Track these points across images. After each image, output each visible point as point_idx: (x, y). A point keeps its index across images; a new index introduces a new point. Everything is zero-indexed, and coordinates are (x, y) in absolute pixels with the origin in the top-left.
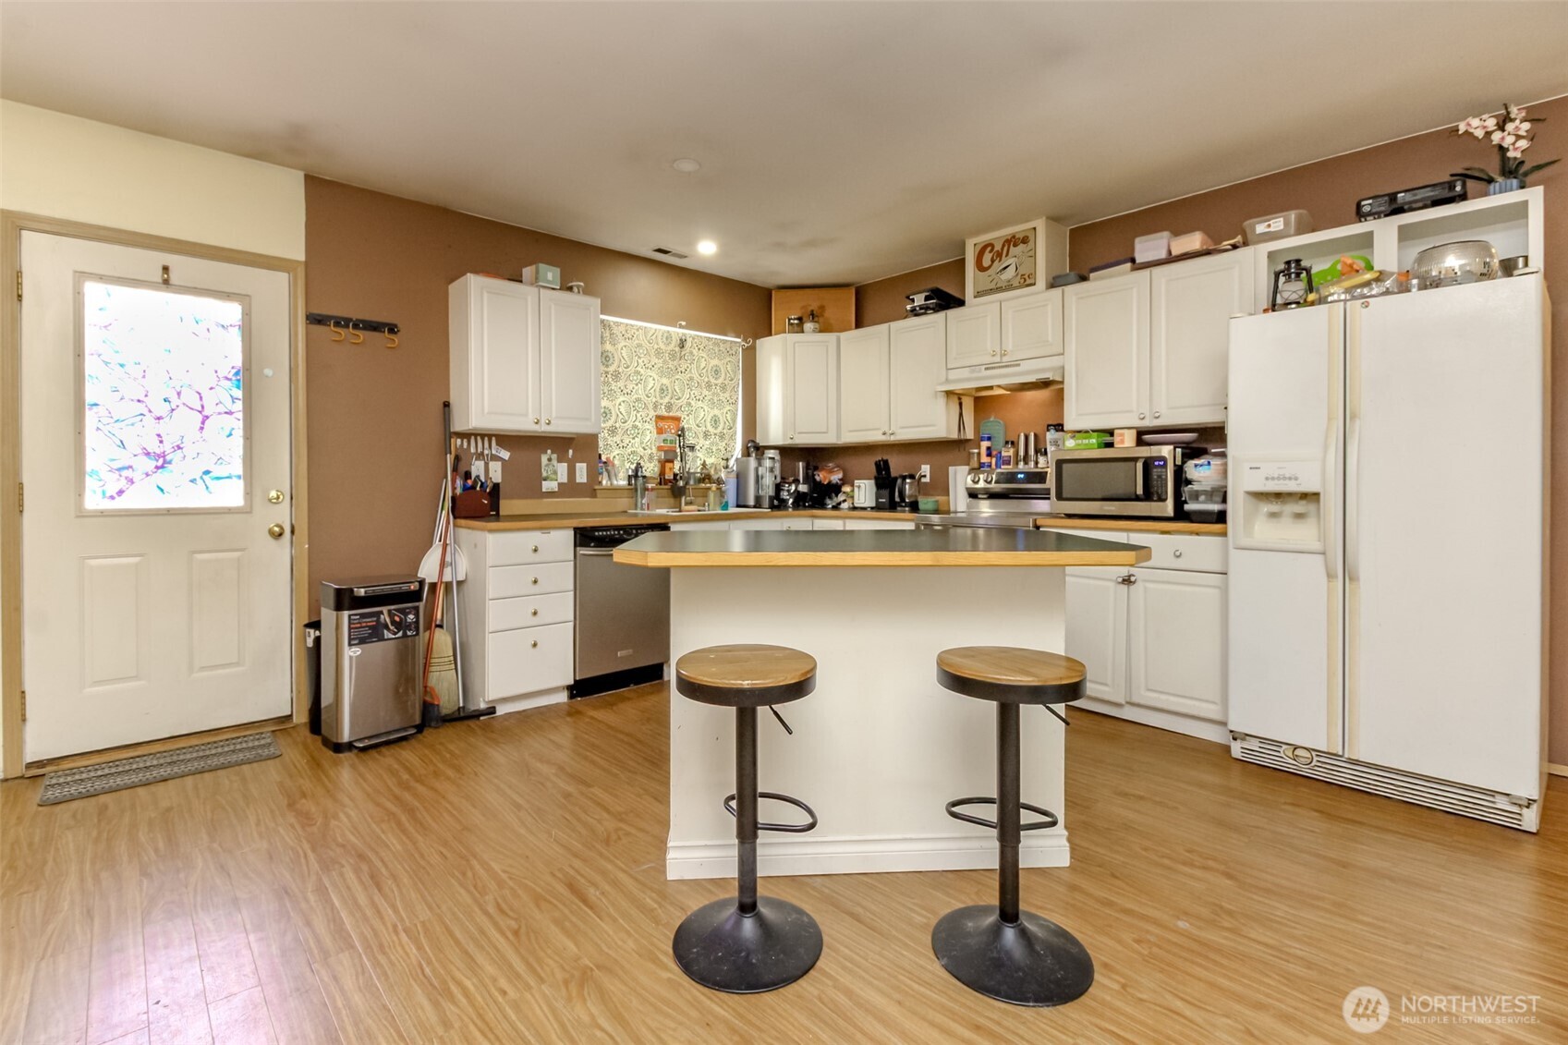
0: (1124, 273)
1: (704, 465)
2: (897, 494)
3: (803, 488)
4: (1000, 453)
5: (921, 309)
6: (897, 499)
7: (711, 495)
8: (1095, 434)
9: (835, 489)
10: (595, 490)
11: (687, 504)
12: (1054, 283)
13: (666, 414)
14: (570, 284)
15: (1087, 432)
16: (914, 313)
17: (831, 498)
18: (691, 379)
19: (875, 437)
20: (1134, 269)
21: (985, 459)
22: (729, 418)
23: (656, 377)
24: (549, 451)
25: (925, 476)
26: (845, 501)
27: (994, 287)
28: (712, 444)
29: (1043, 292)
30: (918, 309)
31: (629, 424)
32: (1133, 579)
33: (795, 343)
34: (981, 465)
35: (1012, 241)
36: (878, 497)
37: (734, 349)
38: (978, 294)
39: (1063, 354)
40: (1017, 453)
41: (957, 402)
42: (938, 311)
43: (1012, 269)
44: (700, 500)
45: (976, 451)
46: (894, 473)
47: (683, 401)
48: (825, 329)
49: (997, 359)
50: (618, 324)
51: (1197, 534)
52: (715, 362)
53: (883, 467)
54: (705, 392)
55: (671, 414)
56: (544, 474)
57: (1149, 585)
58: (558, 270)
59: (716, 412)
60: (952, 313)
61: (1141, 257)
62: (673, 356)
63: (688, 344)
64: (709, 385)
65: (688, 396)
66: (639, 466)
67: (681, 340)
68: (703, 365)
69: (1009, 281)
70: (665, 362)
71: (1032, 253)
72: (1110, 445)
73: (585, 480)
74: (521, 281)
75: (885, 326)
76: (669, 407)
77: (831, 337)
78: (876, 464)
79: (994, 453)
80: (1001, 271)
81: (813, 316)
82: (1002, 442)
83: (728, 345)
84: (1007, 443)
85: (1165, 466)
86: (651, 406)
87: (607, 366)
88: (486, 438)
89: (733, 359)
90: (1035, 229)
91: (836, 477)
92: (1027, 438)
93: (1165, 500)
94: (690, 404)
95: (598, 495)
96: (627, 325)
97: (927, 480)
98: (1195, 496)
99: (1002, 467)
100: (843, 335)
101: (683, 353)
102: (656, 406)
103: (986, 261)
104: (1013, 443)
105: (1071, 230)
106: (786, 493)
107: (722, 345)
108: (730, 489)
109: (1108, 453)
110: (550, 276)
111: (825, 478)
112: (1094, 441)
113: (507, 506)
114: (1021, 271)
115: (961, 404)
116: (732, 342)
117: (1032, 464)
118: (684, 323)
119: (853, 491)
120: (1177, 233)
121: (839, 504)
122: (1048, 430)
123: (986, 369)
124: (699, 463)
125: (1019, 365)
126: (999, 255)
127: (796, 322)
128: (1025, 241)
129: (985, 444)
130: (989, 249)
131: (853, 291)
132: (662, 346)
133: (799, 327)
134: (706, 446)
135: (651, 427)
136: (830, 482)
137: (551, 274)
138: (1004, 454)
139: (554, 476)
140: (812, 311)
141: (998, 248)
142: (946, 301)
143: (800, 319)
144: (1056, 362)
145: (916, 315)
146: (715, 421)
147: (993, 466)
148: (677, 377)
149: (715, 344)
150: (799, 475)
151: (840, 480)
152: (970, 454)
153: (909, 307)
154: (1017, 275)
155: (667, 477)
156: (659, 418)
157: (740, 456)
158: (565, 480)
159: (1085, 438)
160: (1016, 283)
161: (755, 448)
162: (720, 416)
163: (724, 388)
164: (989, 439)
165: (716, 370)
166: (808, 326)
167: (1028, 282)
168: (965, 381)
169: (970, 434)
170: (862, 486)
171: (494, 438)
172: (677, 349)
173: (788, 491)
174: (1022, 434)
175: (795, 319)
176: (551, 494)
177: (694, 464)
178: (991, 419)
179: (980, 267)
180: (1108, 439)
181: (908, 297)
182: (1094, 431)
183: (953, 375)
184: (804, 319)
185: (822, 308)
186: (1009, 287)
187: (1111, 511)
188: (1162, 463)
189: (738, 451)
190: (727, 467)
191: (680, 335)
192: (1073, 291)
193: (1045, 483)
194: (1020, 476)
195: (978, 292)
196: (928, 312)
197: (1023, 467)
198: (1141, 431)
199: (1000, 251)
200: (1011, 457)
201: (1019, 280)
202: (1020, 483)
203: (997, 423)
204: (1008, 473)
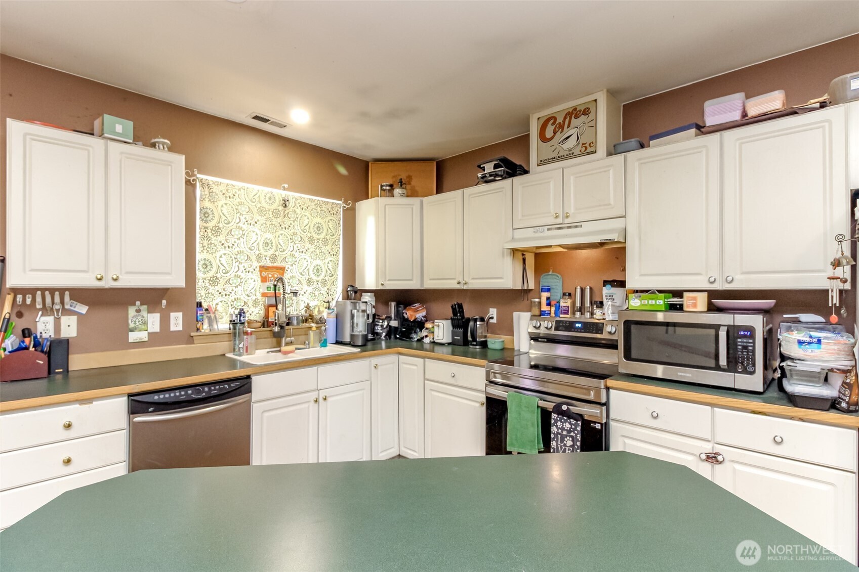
0: (688, 139)
1: (308, 307)
2: (469, 334)
3: (394, 323)
4: (559, 302)
5: (491, 176)
6: (470, 339)
7: (311, 333)
8: (663, 295)
9: (420, 325)
10: (192, 337)
11: (287, 344)
12: (613, 151)
13: (270, 265)
14: (153, 141)
15: (653, 293)
16: (485, 180)
17: (415, 333)
18: (295, 234)
19: (452, 285)
20: (700, 133)
21: (545, 308)
22: (330, 267)
23: (259, 233)
24: (138, 303)
25: (492, 318)
26: (426, 336)
27: (556, 156)
28: (315, 289)
29: (605, 159)
30: (488, 176)
31: (232, 274)
32: (720, 458)
33: (386, 205)
34: (542, 313)
35: (574, 113)
36: (454, 334)
37: (336, 209)
38: (541, 163)
39: (625, 217)
40: (574, 303)
41: (521, 257)
42: (505, 178)
43: (574, 138)
44: (302, 338)
45: (537, 300)
46: (467, 315)
47: (287, 253)
48: (412, 194)
49: (560, 220)
50: (218, 184)
51: (802, 420)
52: (318, 220)
53: (458, 310)
54: (308, 245)
55: (275, 265)
56: (132, 325)
57: (738, 467)
58: (130, 124)
59: (318, 262)
60: (517, 180)
61: (710, 120)
62: (276, 214)
63: (291, 204)
64: (311, 239)
65: (292, 249)
66: (241, 313)
67: (284, 200)
68: (306, 222)
69: (571, 150)
70: (268, 219)
71: (593, 123)
72: (678, 308)
73: (180, 328)
74: (93, 134)
75: (460, 191)
76: (274, 258)
77: (416, 201)
78: (452, 307)
79: (553, 303)
80: (563, 141)
81: (401, 184)
82: (560, 294)
83: (329, 206)
84: (564, 294)
85: (752, 336)
86: (254, 258)
87: (206, 222)
88: (57, 293)
89: (334, 218)
90: (596, 100)
91: (420, 315)
92: (583, 291)
93: (753, 373)
94: (293, 256)
95: (195, 342)
96: (228, 185)
97: (494, 321)
99: (561, 316)
100: (426, 200)
101: (286, 212)
102: (259, 257)
103: (549, 133)
104: (570, 294)
105: (624, 105)
106: (380, 328)
107: (324, 206)
108: (331, 327)
109: (676, 317)
110: (119, 128)
111: (411, 315)
112: (662, 302)
113: (78, 362)
114: (582, 141)
115: (524, 260)
116: (333, 203)
117: (588, 315)
118: (286, 186)
119: (433, 327)
121: (422, 338)
122: (604, 286)
123: (549, 229)
124: (302, 306)
125: (580, 226)
126: (561, 127)
127: (388, 188)
128: (586, 112)
129: (545, 295)
130: (552, 121)
131: (435, 164)
132: (266, 206)
133: (390, 192)
134: (309, 292)
135: (256, 276)
136: (416, 319)
137: (121, 126)
138: (562, 304)
139: (143, 327)
140: (401, 179)
141: (560, 120)
142: (513, 170)
143: (391, 186)
144: (619, 224)
145: (487, 182)
146: (318, 270)
147: (553, 314)
148: (281, 232)
149: (317, 205)
150: (391, 313)
151: (424, 317)
152: (532, 303)
153: (480, 175)
154: (579, 144)
155: (270, 320)
156: (263, 268)
157: (340, 299)
158: (157, 329)
159: (652, 299)
160: (577, 152)
161: (353, 293)
162: (322, 266)
163: (325, 242)
164: (548, 290)
165: (318, 227)
166: (397, 191)
167: (589, 150)
168: (530, 240)
169: (532, 285)
170: (441, 325)
171: (67, 293)
172: (281, 208)
173: (382, 326)
174: (579, 288)
175: (387, 185)
176: (140, 344)
177: (295, 308)
178: (550, 273)
179: (543, 138)
180: (676, 300)
181: (479, 166)
182: (660, 292)
183: (518, 234)
184: (394, 186)
185: (410, 177)
186: (571, 155)
188: (748, 333)
189: (338, 294)
190: (329, 308)
191: (283, 196)
192: (635, 156)
193: (602, 333)
194: (577, 325)
195: (541, 161)
196: (497, 179)
197: (580, 318)
198: (713, 294)
199: (562, 123)
200: (568, 307)
201: (581, 148)
202: (577, 332)
203: (556, 277)
204: (566, 321)
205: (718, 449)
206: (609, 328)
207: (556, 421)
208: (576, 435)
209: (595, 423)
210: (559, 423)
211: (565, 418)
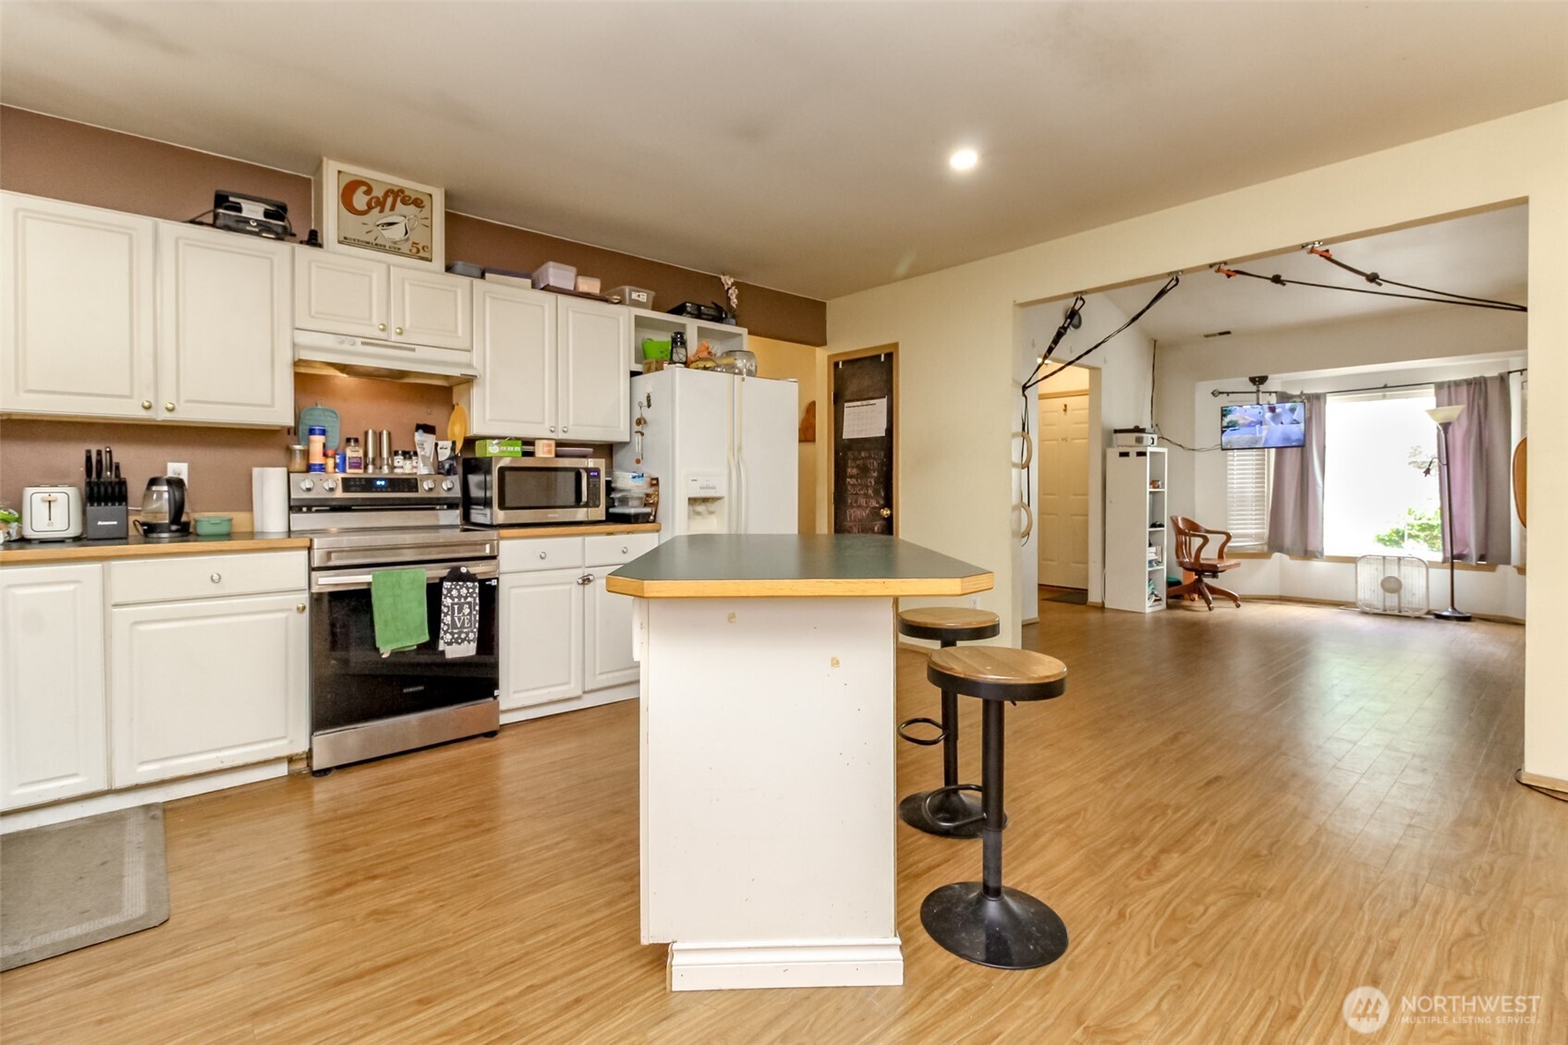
0: (523, 288)
4: (342, 452)
5: (258, 226)
8: (506, 441)
12: (454, 268)
20: (534, 286)
21: (320, 459)
27: (371, 240)
29: (442, 274)
30: (253, 224)
32: (591, 578)
34: (312, 468)
35: (400, 195)
36: (83, 519)
38: (345, 241)
39: (470, 351)
40: (365, 455)
42: (281, 240)
43: (400, 228)
45: (302, 447)
46: (127, 476)
51: (628, 533)
53: (100, 467)
60: (304, 251)
61: (545, 280)
69: (395, 243)
72: (531, 454)
78: (87, 458)
79: (332, 452)
80: (383, 225)
82: (341, 439)
84: (349, 440)
85: (599, 476)
92: (378, 436)
93: (598, 506)
98: (624, 501)
99: (349, 471)
103: (359, 203)
104: (357, 441)
109: (528, 462)
114: (412, 237)
117: (388, 468)
120: (581, 272)
122: (417, 430)
123: (363, 343)
125: (414, 350)
126: (379, 204)
128: (418, 203)
129: (318, 440)
130: (364, 189)
138: (347, 454)
141: (377, 194)
144: (463, 358)
147: (334, 469)
152: (289, 451)
154: (407, 239)
159: (511, 445)
160: (404, 249)
164: (323, 432)
167: (422, 254)
170: (53, 497)
174: (385, 432)
178: (320, 407)
179: (348, 206)
180: (529, 447)
183: (305, 339)
186: (395, 250)
187: (556, 518)
188: (596, 474)
192: (484, 287)
193: (417, 491)
194: (378, 483)
195: (345, 238)
196: (264, 235)
197: (373, 473)
198: (559, 444)
199: (381, 199)
200: (360, 458)
201: (410, 247)
202: (382, 491)
203: (331, 414)
204: (360, 479)
205: (588, 571)
206: (427, 485)
207: (450, 590)
208: (475, 600)
209: (490, 580)
210: (454, 593)
211: (461, 583)
